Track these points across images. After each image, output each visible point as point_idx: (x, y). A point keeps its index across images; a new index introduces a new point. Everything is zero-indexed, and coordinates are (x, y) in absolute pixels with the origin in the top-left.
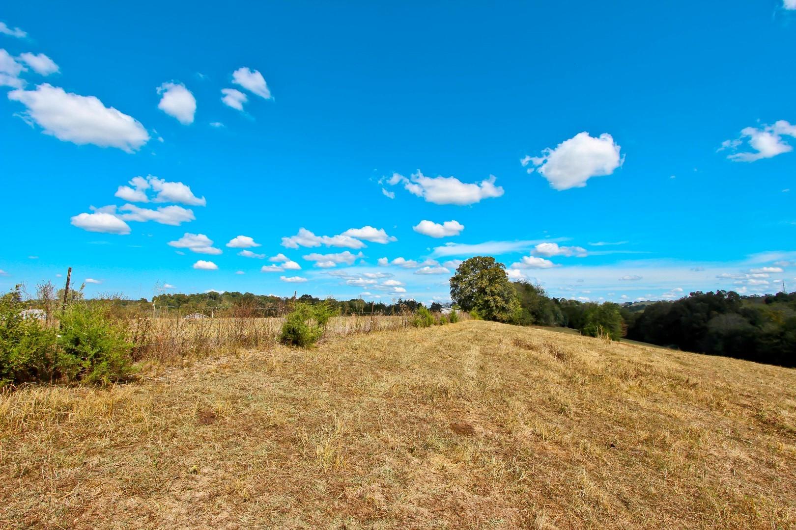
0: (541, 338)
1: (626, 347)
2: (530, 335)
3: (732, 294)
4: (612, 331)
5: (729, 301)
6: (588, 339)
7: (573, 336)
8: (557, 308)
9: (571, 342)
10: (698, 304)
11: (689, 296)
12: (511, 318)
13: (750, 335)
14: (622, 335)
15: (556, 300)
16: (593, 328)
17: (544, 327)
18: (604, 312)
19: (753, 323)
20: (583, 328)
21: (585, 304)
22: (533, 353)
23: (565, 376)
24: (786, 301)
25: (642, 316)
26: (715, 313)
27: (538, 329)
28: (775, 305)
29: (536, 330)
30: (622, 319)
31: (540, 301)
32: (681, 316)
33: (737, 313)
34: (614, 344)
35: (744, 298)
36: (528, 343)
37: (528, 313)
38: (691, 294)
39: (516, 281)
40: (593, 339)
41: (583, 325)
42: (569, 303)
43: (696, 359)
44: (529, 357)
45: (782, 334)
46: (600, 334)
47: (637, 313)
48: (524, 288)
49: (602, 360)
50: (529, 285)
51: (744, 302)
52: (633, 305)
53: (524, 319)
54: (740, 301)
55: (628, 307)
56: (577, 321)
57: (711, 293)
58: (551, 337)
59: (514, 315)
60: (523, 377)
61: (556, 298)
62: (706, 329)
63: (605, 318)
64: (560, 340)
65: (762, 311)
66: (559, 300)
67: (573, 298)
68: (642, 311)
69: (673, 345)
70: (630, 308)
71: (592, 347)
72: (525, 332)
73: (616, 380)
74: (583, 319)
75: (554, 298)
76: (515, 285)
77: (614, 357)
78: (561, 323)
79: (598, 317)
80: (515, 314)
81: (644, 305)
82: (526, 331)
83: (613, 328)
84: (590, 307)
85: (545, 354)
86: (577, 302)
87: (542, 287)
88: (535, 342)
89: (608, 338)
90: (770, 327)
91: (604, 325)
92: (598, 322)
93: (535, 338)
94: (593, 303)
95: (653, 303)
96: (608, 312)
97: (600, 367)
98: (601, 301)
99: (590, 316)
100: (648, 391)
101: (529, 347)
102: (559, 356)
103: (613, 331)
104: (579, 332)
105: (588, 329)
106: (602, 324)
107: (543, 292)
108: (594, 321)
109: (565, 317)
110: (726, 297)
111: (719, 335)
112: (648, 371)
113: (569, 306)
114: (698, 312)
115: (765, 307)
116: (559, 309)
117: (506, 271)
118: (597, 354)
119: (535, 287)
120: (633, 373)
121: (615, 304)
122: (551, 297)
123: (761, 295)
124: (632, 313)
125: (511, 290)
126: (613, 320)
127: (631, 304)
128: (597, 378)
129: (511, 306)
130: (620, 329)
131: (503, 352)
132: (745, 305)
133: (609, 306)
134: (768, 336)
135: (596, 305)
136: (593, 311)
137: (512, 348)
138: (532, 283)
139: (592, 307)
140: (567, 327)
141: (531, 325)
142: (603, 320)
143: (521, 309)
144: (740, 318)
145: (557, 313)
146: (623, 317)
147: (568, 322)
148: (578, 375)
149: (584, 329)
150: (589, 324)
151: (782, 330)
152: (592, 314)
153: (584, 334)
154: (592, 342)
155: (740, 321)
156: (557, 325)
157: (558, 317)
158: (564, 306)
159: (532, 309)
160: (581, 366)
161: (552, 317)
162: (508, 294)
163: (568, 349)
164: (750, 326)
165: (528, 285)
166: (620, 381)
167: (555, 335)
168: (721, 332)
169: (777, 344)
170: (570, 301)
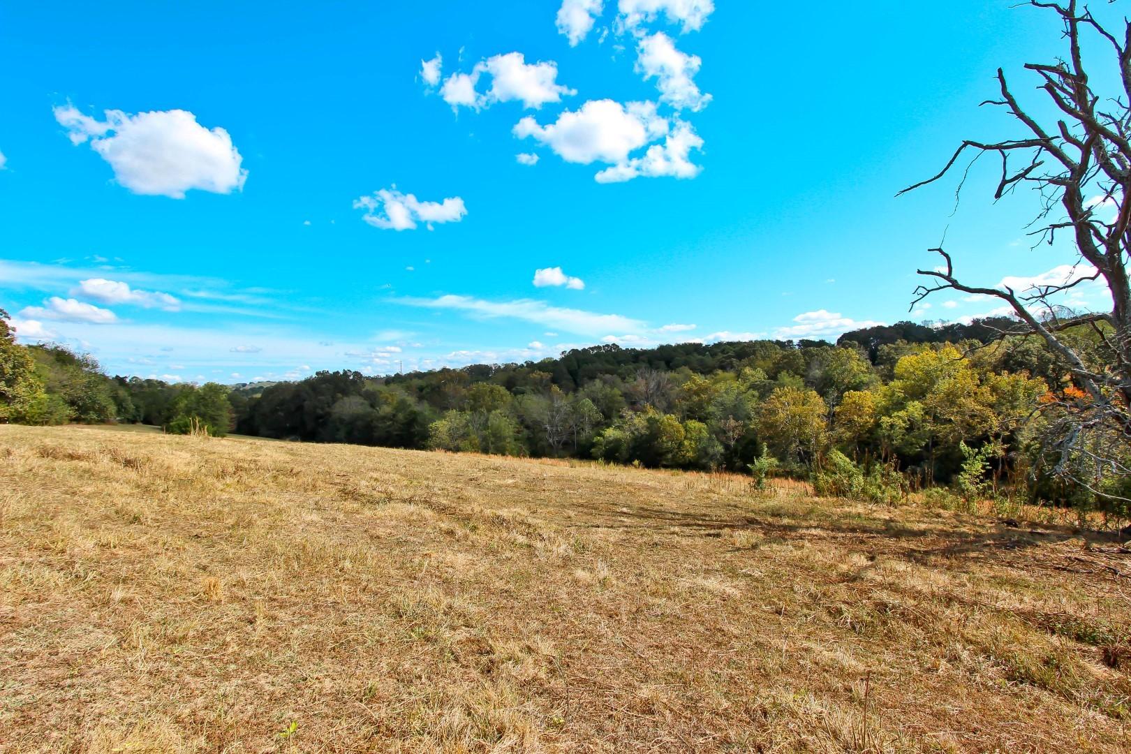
0: (93, 442)
1: (230, 443)
2: (70, 439)
3: (357, 374)
4: (214, 425)
5: (354, 382)
6: (176, 438)
7: (152, 435)
8: (122, 393)
9: (147, 444)
10: (324, 386)
11: (314, 376)
12: (20, 412)
13: (369, 419)
14: (229, 429)
15: (121, 381)
16: (186, 423)
17: (95, 426)
18: (203, 398)
19: (372, 406)
20: (168, 422)
21: (174, 386)
22: (80, 464)
23: (138, 486)
24: (401, 382)
25: (259, 401)
26: (340, 395)
27: (86, 430)
28: (392, 386)
29: (82, 432)
30: (231, 407)
31: (89, 382)
32: (304, 400)
33: (360, 395)
34: (215, 440)
35: (368, 378)
36: (70, 452)
37: (61, 402)
38: (317, 373)
39: (35, 344)
40: (184, 437)
41: (168, 419)
42: (146, 384)
43: (310, 449)
44: (75, 469)
45: (394, 416)
46: (195, 429)
47: (252, 398)
48: (52, 358)
49: (195, 461)
50: (65, 352)
51: (368, 384)
52: (248, 387)
53: (51, 413)
54: (363, 382)
55: (240, 390)
56: (159, 412)
57: (338, 372)
58: (112, 439)
59: (27, 407)
60: (68, 496)
61: (121, 376)
62: (329, 414)
63: (206, 406)
64: (130, 442)
65: (381, 393)
66: (128, 380)
67: (153, 377)
68: (259, 396)
69: (293, 437)
70: (243, 391)
71: (182, 447)
72: (59, 436)
73: (210, 480)
74: (169, 410)
75: (117, 376)
76: (31, 352)
77: (212, 457)
78: (131, 418)
79: (194, 406)
80: (32, 406)
81: (262, 387)
82: (60, 433)
83: (217, 420)
84: (181, 391)
85: (105, 463)
86: (161, 384)
87: (93, 357)
88: (82, 449)
89: (206, 433)
90: (386, 410)
91: (203, 416)
92: (193, 413)
93: (82, 444)
94: (188, 385)
95: (274, 384)
96: (210, 397)
97: (191, 469)
98: (200, 381)
99: (182, 404)
100: (247, 486)
101: (71, 457)
102: (128, 463)
103: (216, 425)
104: (162, 430)
105: (178, 425)
106: (199, 415)
107: (95, 367)
108: (188, 412)
109: (137, 408)
110: (351, 378)
111: (341, 420)
112: (252, 466)
113: (147, 390)
114: (323, 395)
115: (382, 388)
116: (126, 394)
117: (10, 323)
118: (188, 455)
119: (78, 356)
120: (231, 470)
121: (222, 386)
122: (112, 374)
123: (383, 375)
124: (246, 399)
125: (21, 360)
126: (218, 409)
127: (244, 385)
128: (184, 482)
129: (21, 389)
130: (227, 422)
131: (20, 470)
132: (369, 387)
133: (213, 389)
134: (384, 418)
135: (192, 388)
136: (186, 397)
137: (35, 462)
138: (71, 347)
139: (186, 390)
140: (141, 424)
141: (69, 424)
142: (203, 409)
143: (45, 396)
144: (362, 400)
145: (124, 400)
146: (232, 404)
147: (142, 415)
148: (158, 481)
149: (171, 424)
150: (179, 417)
151: (394, 412)
152: (186, 402)
153: (169, 430)
154: (183, 441)
155: (362, 404)
156: (122, 422)
157: (125, 408)
158: (137, 390)
159: (69, 395)
160: (162, 472)
161: (112, 409)
162: (14, 367)
163: (142, 453)
164: (369, 409)
165: (63, 352)
166: (215, 480)
167: (119, 436)
168: (344, 417)
169: (389, 426)
170: (148, 381)
